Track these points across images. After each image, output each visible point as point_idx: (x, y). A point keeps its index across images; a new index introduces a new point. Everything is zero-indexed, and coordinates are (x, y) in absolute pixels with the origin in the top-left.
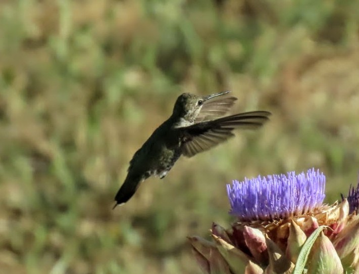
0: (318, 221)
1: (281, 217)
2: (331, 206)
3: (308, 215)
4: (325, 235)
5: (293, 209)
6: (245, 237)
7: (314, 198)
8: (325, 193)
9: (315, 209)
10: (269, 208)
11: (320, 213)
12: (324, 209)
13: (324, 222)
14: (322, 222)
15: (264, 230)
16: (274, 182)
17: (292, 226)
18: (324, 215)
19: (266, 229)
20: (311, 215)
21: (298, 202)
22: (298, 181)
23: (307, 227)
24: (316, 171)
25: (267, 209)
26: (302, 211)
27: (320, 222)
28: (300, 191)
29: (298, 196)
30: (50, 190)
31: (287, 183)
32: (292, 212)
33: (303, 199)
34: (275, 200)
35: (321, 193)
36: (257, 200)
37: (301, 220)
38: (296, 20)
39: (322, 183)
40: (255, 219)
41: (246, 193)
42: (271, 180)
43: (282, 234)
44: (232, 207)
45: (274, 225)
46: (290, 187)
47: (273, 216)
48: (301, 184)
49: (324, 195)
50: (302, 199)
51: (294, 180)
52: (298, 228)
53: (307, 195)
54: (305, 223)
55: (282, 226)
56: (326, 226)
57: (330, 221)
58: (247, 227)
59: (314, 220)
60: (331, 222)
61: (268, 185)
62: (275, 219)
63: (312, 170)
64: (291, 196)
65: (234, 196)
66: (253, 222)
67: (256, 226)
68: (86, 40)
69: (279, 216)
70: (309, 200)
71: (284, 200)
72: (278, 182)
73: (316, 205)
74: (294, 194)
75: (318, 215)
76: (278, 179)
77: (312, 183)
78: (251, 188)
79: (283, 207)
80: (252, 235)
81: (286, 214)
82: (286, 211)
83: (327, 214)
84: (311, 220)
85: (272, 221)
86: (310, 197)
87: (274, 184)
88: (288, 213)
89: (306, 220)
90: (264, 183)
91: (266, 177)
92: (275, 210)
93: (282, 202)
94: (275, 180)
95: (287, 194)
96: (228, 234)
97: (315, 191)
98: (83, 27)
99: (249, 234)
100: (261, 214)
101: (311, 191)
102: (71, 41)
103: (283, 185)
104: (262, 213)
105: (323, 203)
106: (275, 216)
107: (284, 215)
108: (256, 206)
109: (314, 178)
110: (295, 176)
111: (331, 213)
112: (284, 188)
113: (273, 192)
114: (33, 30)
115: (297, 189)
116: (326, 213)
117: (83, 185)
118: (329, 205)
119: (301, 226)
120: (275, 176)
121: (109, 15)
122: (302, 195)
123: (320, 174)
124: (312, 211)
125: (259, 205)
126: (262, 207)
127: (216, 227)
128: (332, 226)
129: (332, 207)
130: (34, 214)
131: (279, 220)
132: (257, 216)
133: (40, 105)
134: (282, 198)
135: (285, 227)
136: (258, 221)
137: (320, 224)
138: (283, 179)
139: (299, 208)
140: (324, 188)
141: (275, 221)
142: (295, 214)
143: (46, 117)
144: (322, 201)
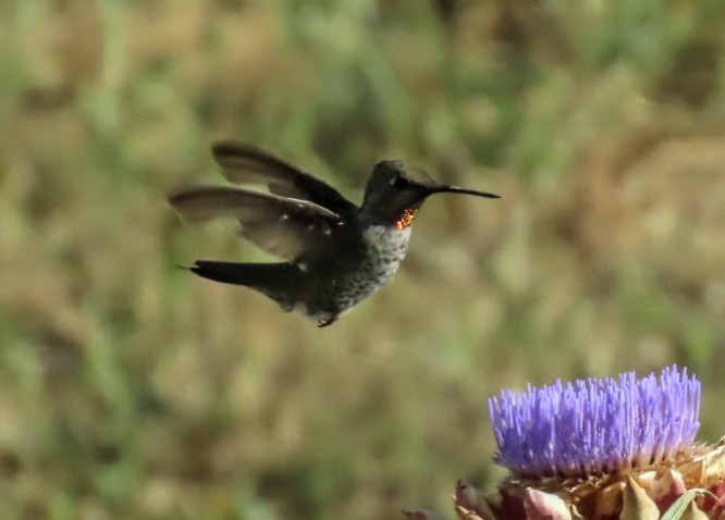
0: (683, 478)
1: (605, 470)
2: (713, 446)
3: (662, 465)
4: (700, 508)
5: (631, 452)
6: (527, 513)
7: (675, 430)
8: (699, 420)
9: (679, 454)
10: (580, 450)
11: (689, 461)
12: (697, 453)
13: (697, 480)
14: (693, 481)
15: (569, 498)
16: (589, 394)
17: (630, 489)
18: (698, 465)
19: (572, 495)
20: (669, 465)
21: (641, 439)
22: (642, 393)
23: (660, 490)
24: (680, 371)
25: (574, 453)
26: (649, 457)
27: (688, 480)
28: (645, 413)
29: (642, 426)
30: (81, 416)
31: (619, 397)
32: (630, 459)
33: (653, 431)
34: (592, 433)
35: (692, 419)
36: (553, 434)
37: (648, 476)
38: (613, 54)
39: (693, 399)
40: (548, 473)
41: (529, 418)
42: (585, 391)
43: (607, 506)
44: (500, 448)
45: (590, 487)
46: (625, 405)
47: (588, 468)
48: (648, 399)
49: (698, 424)
50: (650, 431)
51: (632, 389)
52: (641, 493)
53: (661, 423)
54: (656, 482)
55: (608, 489)
56: (702, 491)
57: (709, 479)
58: (531, 491)
59: (677, 476)
60: (712, 482)
61: (577, 401)
62: (593, 474)
63: (671, 370)
64: (626, 425)
65: (504, 424)
66: (545, 480)
67: (551, 489)
68: (160, 94)
69: (600, 467)
70: (666, 434)
71: (613, 433)
72: (599, 394)
73: (680, 444)
74: (633, 421)
75: (685, 466)
76: (599, 389)
77: (671, 397)
78: (541, 407)
79: (609, 448)
80: (544, 509)
81: (615, 463)
82: (616, 457)
83: (704, 463)
84: (670, 476)
85: (585, 478)
86: (668, 428)
87: (589, 399)
88: (621, 462)
89: (659, 477)
90: (568, 397)
91: (574, 384)
92: (592, 456)
93: (607, 437)
94: (592, 390)
95: (619, 421)
96: (492, 506)
97: (677, 414)
98: (154, 64)
99: (537, 506)
100: (562, 464)
101: (670, 415)
102: (128, 96)
103: (609, 401)
104: (565, 461)
105: (695, 441)
106: (592, 467)
107: (611, 467)
108: (551, 446)
109: (676, 386)
110: (636, 382)
111: (713, 462)
112: (612, 408)
113: (588, 416)
114: (45, 72)
115: (639, 410)
116: (701, 462)
117: (151, 406)
118: (708, 445)
119: (647, 489)
120: (593, 383)
121: (208, 40)
122: (651, 424)
123: (690, 378)
124: (671, 458)
125: (557, 443)
126: (563, 448)
127: (465, 491)
128: (714, 489)
129: (715, 448)
130: (45, 465)
131: (600, 476)
132: (554, 468)
133: (60, 232)
134: (608, 430)
135: (612, 491)
136: (555, 478)
137: (689, 486)
138: (611, 388)
139: (644, 450)
140: (698, 408)
141: (591, 478)
142: (634, 464)
143: (73, 259)
144: (694, 435)
